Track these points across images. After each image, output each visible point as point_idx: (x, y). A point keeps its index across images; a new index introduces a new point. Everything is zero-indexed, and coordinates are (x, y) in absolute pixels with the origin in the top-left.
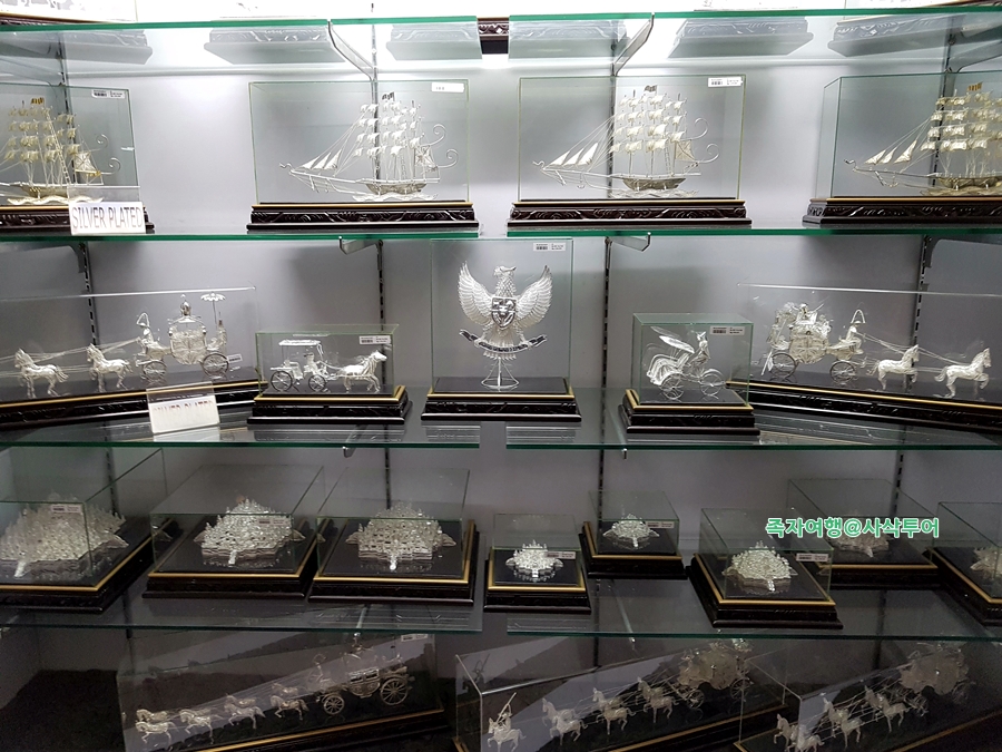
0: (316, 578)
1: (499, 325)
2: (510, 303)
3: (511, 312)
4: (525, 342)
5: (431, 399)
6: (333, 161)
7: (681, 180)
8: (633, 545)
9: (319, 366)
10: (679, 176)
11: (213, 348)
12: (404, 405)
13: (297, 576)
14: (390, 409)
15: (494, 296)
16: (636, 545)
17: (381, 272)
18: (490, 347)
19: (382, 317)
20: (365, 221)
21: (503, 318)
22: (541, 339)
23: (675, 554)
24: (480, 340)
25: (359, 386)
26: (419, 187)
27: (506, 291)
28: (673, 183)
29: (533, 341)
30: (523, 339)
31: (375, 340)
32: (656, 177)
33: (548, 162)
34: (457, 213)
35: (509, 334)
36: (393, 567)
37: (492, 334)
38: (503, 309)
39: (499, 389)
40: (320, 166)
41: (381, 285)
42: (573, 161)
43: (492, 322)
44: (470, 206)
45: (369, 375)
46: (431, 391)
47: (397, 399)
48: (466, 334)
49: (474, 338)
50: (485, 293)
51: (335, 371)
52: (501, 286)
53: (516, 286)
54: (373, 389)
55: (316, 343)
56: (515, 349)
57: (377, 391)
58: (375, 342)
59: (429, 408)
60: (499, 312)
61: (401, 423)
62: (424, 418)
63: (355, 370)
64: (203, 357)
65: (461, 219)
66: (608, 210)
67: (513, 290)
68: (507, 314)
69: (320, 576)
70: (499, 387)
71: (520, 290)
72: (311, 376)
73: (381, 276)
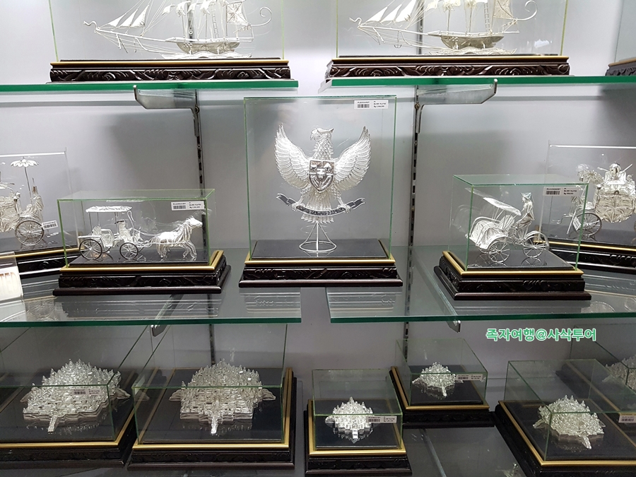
0: (136, 446)
1: (315, 188)
2: (327, 165)
3: (329, 175)
4: (343, 205)
5: (248, 265)
6: (141, 19)
7: (498, 39)
8: (441, 394)
9: (131, 233)
10: (497, 34)
11: (27, 215)
12: (221, 272)
13: (116, 443)
14: (205, 278)
15: (311, 159)
16: (445, 395)
17: (198, 138)
18: (308, 211)
19: (201, 182)
20: (174, 79)
21: (321, 180)
22: (359, 202)
23: (482, 403)
24: (297, 204)
25: (175, 254)
26: (233, 46)
27: (324, 153)
28: (491, 41)
29: (350, 205)
30: (341, 202)
31: (188, 206)
32: (474, 35)
33: (365, 19)
34: (273, 71)
35: (327, 197)
36: (214, 431)
37: (310, 197)
38: (321, 172)
39: (317, 254)
40: (127, 23)
41: (199, 151)
42: (390, 17)
43: (310, 185)
44: (285, 64)
45: (184, 242)
46: (249, 257)
47: (212, 267)
48: (283, 198)
49: (292, 202)
50: (302, 156)
51: (149, 238)
52: (319, 148)
53: (334, 150)
54: (189, 256)
55: (126, 209)
56: (333, 212)
57: (194, 258)
58: (188, 208)
59: (247, 275)
60: (317, 175)
61: (218, 292)
62: (241, 285)
63: (170, 237)
64: (16, 224)
65: (277, 77)
66: (429, 66)
67: (331, 152)
68: (325, 177)
69: (140, 444)
70: (317, 251)
71: (338, 153)
72: (122, 244)
73: (198, 142)
